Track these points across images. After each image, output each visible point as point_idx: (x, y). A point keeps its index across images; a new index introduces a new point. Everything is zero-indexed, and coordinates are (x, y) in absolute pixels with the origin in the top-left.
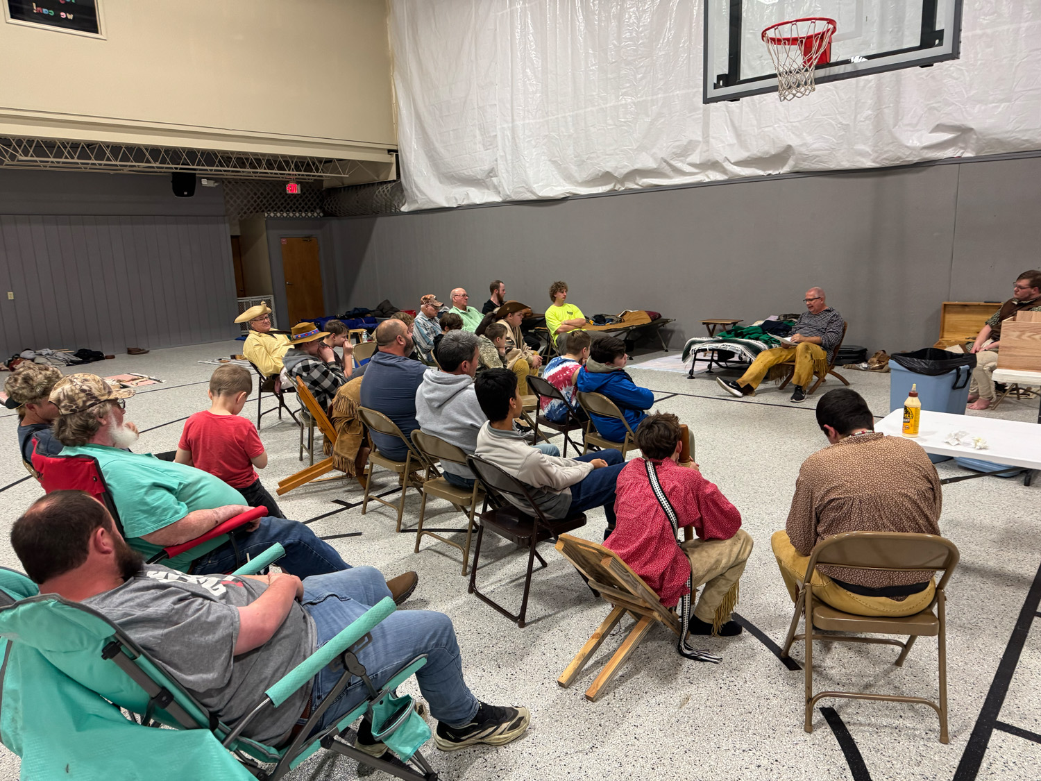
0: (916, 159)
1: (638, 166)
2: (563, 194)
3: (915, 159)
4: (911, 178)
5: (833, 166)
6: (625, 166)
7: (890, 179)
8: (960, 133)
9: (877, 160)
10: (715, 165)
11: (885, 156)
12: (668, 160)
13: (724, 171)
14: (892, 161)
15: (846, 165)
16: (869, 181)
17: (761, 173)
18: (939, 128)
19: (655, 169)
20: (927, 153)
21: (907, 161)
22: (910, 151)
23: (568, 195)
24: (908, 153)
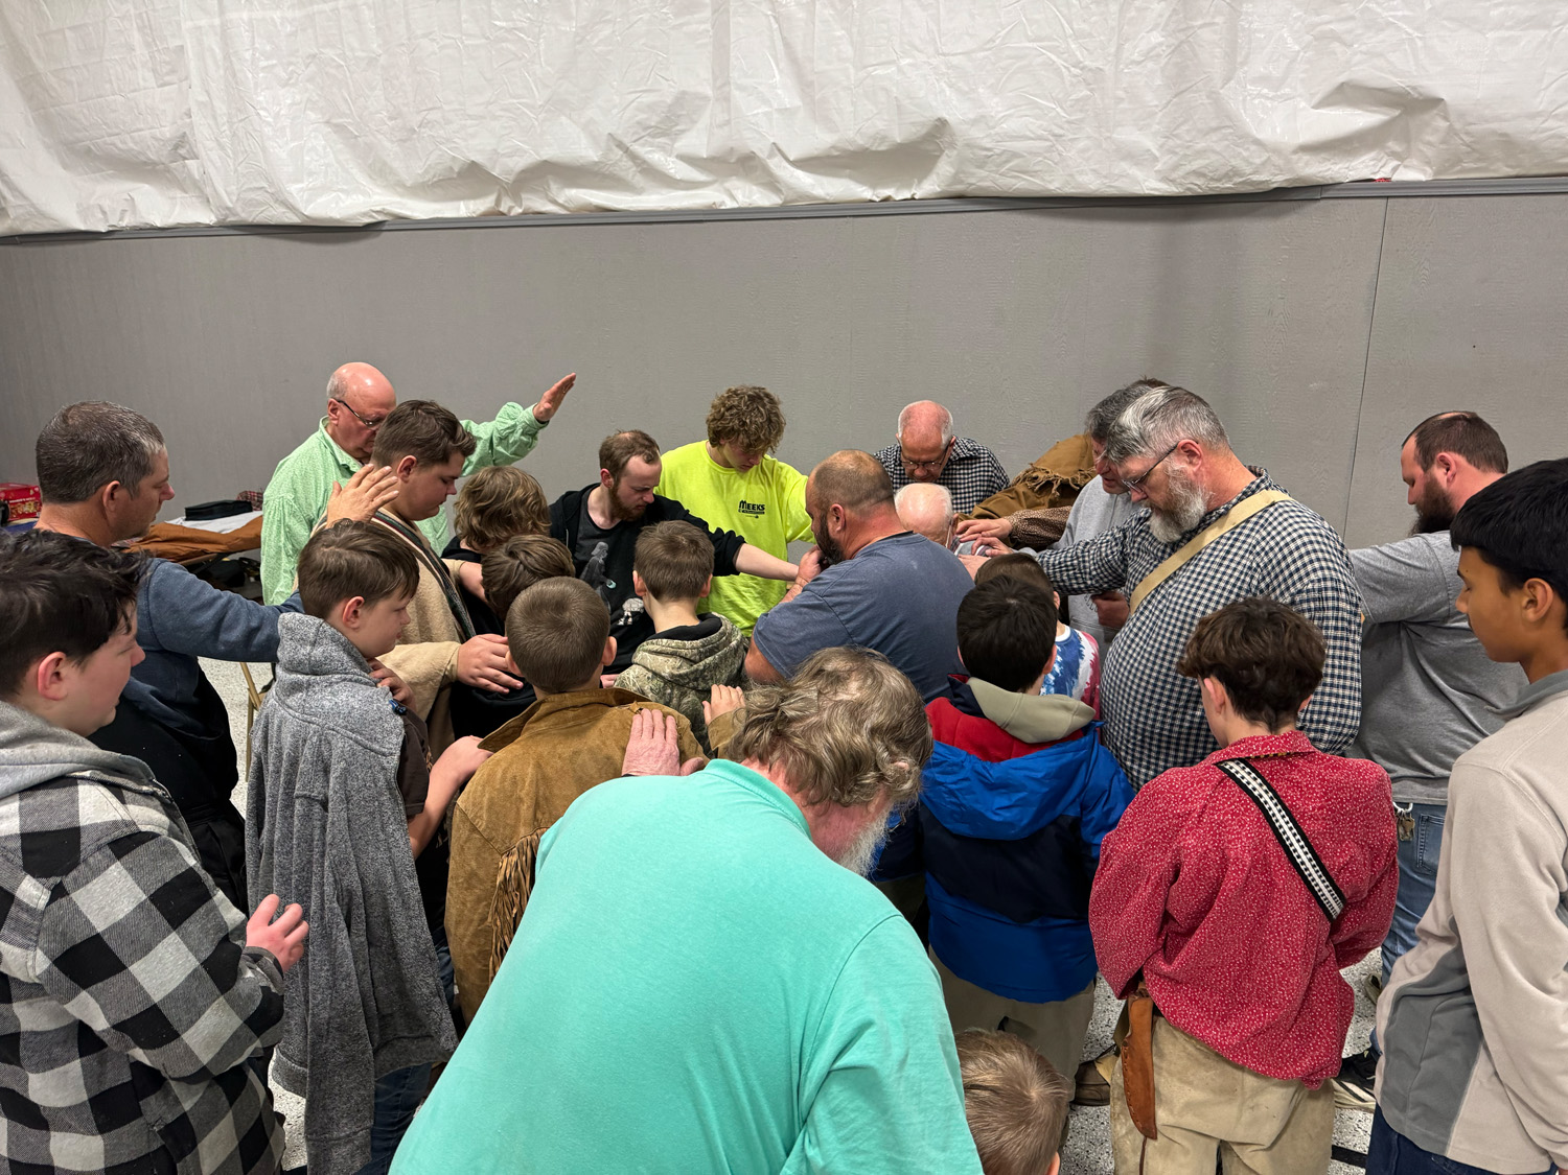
0: (1278, 180)
1: (549, 153)
2: (365, 214)
3: (1274, 178)
4: (1256, 231)
5: (1056, 185)
6: (517, 151)
7: (1201, 232)
8: (1397, 113)
9: (1174, 176)
10: (746, 164)
11: (1196, 165)
12: (627, 141)
13: (772, 183)
14: (1212, 179)
15: (1091, 183)
16: (1145, 234)
17: (865, 193)
18: (1347, 94)
19: (596, 163)
20: (1307, 164)
21: (1252, 183)
22: (1265, 156)
23: (380, 218)
24: (1258, 161)
